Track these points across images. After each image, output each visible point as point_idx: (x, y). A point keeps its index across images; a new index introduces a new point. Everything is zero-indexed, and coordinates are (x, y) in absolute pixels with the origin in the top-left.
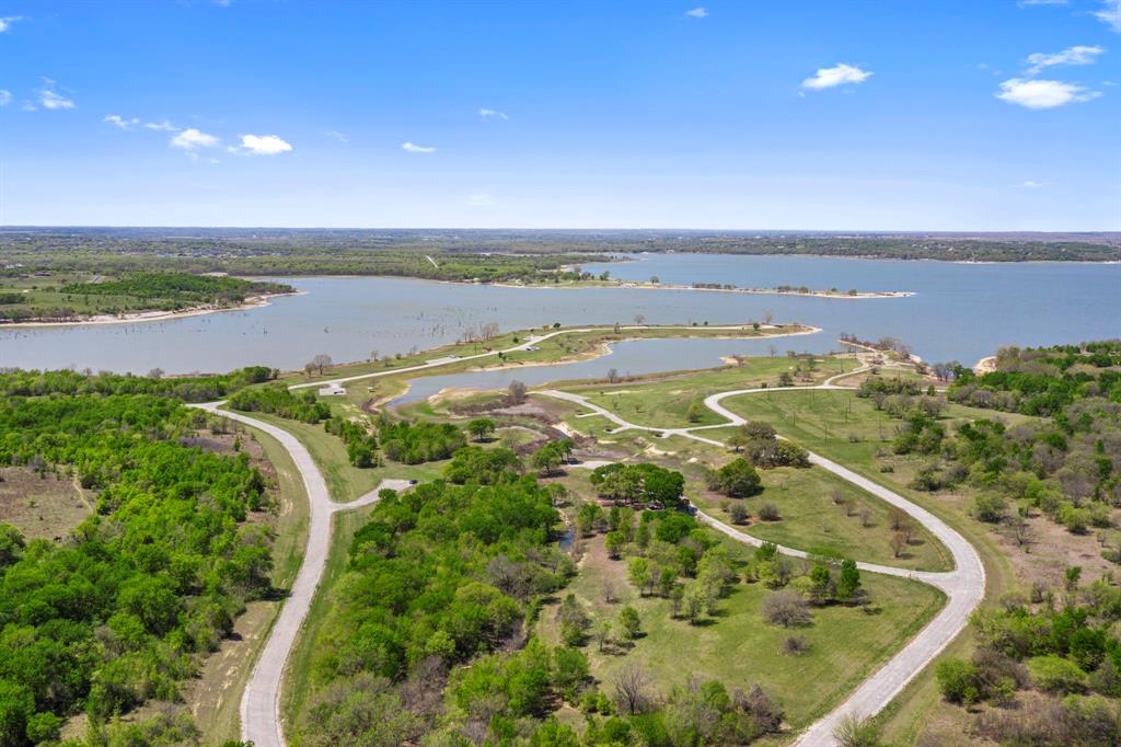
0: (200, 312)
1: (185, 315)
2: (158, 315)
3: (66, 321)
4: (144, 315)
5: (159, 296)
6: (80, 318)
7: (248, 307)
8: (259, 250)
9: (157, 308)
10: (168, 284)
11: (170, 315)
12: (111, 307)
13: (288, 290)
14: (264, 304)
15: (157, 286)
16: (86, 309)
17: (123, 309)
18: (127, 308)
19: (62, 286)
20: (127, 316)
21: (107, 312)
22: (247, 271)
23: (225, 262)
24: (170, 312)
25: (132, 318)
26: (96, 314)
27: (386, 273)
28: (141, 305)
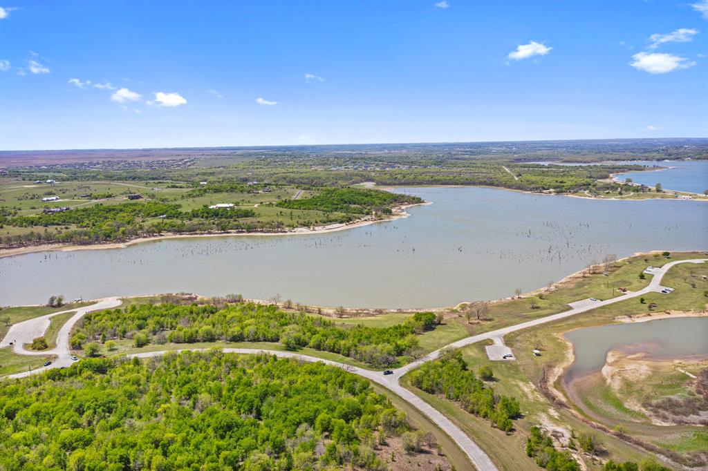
0: (364, 224)
1: (354, 226)
2: (336, 227)
3: (278, 232)
4: (327, 227)
5: (336, 210)
6: (287, 229)
7: (394, 218)
8: (392, 162)
9: (335, 221)
10: (342, 200)
11: (344, 226)
12: (306, 221)
13: (419, 201)
14: (405, 215)
15: (335, 202)
16: (291, 222)
17: (314, 223)
18: (316, 222)
19: (278, 201)
20: (316, 228)
21: (304, 225)
22: (388, 182)
23: (373, 174)
24: (344, 224)
25: (320, 230)
26: (297, 227)
27: (481, 183)
28: (325, 219)
